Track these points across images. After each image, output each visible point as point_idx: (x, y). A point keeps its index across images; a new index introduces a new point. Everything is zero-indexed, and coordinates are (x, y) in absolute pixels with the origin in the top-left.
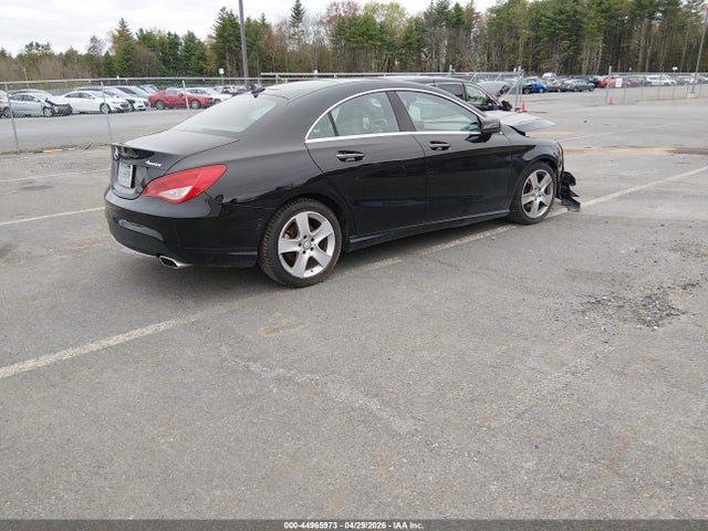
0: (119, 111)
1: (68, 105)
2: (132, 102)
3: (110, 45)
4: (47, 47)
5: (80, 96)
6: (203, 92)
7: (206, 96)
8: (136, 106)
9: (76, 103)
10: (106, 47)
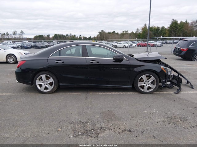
0: (128, 47)
1: (117, 46)
2: (132, 45)
3: (141, 30)
4: (127, 31)
5: (120, 43)
6: (153, 43)
7: (153, 44)
8: (133, 46)
9: (118, 45)
10: (140, 31)
